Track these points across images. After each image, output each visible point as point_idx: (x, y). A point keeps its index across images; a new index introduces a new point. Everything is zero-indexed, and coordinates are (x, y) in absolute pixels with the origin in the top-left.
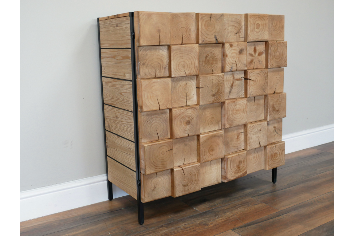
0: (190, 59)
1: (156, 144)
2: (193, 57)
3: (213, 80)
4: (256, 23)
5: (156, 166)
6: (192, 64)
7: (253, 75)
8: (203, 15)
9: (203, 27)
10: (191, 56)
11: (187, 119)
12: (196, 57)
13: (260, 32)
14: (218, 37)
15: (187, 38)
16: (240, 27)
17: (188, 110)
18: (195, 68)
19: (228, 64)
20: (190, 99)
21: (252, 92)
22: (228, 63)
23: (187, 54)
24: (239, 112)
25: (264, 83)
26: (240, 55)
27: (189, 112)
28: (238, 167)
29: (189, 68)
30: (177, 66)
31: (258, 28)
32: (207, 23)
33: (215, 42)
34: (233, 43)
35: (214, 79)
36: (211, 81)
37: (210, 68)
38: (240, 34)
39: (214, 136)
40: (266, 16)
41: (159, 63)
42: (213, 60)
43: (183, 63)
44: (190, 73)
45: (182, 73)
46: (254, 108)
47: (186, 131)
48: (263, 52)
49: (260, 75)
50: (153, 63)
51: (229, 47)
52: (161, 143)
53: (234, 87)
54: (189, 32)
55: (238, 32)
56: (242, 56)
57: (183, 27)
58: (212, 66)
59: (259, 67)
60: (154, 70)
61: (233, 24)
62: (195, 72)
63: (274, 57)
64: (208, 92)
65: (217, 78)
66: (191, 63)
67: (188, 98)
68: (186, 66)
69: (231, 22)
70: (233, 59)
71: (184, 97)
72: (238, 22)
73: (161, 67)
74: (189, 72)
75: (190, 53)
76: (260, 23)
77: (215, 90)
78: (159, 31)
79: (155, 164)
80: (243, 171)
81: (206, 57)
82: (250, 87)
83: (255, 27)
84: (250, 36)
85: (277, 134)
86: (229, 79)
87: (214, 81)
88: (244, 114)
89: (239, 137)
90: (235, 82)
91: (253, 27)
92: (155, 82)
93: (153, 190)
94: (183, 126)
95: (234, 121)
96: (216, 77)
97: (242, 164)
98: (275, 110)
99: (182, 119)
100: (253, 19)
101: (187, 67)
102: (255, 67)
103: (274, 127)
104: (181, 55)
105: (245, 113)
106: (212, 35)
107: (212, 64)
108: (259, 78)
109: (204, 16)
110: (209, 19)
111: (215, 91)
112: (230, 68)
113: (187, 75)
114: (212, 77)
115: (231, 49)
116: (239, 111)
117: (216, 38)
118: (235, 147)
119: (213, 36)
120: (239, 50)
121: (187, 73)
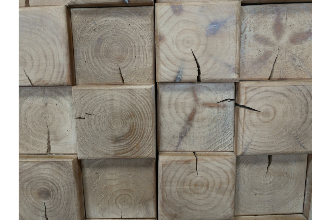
3: (112, 100)
6: (45, 56)
7: (259, 96)
17: (41, 166)
18: (56, 69)
19: (168, 62)
20: (57, 140)
21: (253, 143)
24: (204, 189)
25: (302, 120)
26: (211, 40)
27: (46, 171)
29: (39, 66)
34: (183, 4)
35: (115, 98)
36: (108, 103)
37: (115, 70)
44: (41, 79)
46: (268, 182)
49: (286, 99)
51: (170, 12)
53: (196, 124)
56: (219, 40)
59: (289, 76)
62: (57, 78)
64: (97, 129)
65: (126, 96)
67: (51, 137)
68: (29, 61)
74: (40, 75)
77: (120, 126)
82: (246, 129)
86: (180, 101)
87: (116, 104)
88: (220, 196)
90: (200, 109)
96: (123, 95)
99: (27, 183)
101: (33, 63)
102: (275, 75)
105: (224, 194)
111: (119, 129)
112: (176, 74)
113: (33, 83)
114: (110, 92)
115: (176, 19)
116: (202, 185)
121: (33, 79)
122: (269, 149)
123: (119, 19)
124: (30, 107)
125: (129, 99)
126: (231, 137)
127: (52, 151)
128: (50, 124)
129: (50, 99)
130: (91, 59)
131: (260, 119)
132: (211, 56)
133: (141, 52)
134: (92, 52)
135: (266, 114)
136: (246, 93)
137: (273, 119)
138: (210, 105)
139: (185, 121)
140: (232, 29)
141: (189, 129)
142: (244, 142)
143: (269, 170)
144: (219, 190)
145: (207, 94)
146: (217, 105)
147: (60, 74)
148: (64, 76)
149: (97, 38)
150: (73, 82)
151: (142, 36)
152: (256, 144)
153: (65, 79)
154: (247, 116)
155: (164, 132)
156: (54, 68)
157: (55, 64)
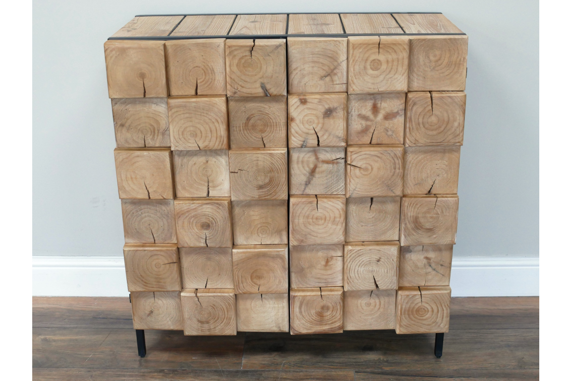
0: (207, 123)
1: (145, 250)
2: (214, 120)
3: (258, 160)
4: (372, 58)
5: (145, 283)
6: (211, 131)
7: (360, 157)
8: (233, 48)
9: (235, 69)
10: (210, 117)
11: (204, 220)
12: (219, 120)
13: (382, 77)
14: (268, 87)
15: (206, 85)
16: (335, 64)
17: (205, 206)
18: (218, 139)
19: (297, 135)
20: (214, 187)
21: (356, 189)
22: (297, 133)
23: (199, 114)
24: (323, 221)
25: (392, 174)
26: (326, 120)
27: (208, 210)
28: (320, 315)
29: (206, 137)
30: (180, 133)
31: (375, 69)
32: (243, 61)
33: (262, 94)
34: (307, 97)
35: (260, 159)
36: (255, 162)
37: (259, 138)
38: (336, 78)
39: (264, 255)
40: (400, 44)
41: (152, 125)
42: (266, 125)
43: (192, 129)
44: (207, 146)
45: (190, 145)
46: (371, 217)
47: (201, 238)
48: (397, 113)
49: (379, 159)
50: (139, 125)
51: (299, 103)
52: (153, 250)
53: (317, 175)
54: (210, 75)
55: (330, 74)
56: (332, 121)
57: (197, 67)
58: (262, 134)
59: (383, 142)
60: (141, 136)
61: (315, 59)
62: (219, 145)
63: (421, 126)
64: (246, 180)
65: (267, 158)
66: (209, 130)
67: (210, 184)
68: (199, 134)
69: (311, 56)
70: (307, 126)
71: (203, 183)
72: (330, 55)
73: (156, 132)
74: (206, 143)
75: (206, 113)
76: (381, 57)
77: (263, 178)
78: (142, 76)
79: (144, 280)
80: (332, 323)
81: (248, 119)
82: (351, 180)
83: (369, 67)
84: (354, 84)
85: (434, 272)
86: (306, 159)
87: (260, 163)
88: (334, 227)
89: (330, 263)
90: (320, 165)
91: (362, 67)
92: (138, 156)
93: (149, 315)
94: (196, 230)
95: (309, 236)
96: (265, 157)
97: (329, 313)
98: (422, 228)
99: (193, 219)
100: (361, 50)
101: (202, 135)
102: (374, 142)
103: (427, 258)
104: (187, 115)
105: (337, 225)
106: (255, 82)
107: (262, 131)
108: (376, 166)
109: (236, 50)
110: (248, 53)
111: (262, 180)
112: (302, 143)
113: (201, 148)
114: (257, 155)
115: (302, 107)
116: (322, 219)
117: (263, 87)
118: (319, 278)
119: (258, 85)
120: (323, 110)
121: (202, 146)
122: (368, 193)
123: (262, 105)
124: (195, 164)
125: (270, 159)
126: (343, 184)
127: (210, 195)
128: (209, 176)
129: (210, 158)
130: (242, 132)
131: (361, 173)
132: (326, 131)
133: (278, 126)
134: (243, 127)
135: (366, 169)
136: (351, 156)
137: (371, 173)
138: (327, 162)
139: (309, 173)
140: (341, 114)
141: (312, 179)
142: (351, 189)
143: (372, 208)
144: (334, 222)
145: (325, 155)
146: (332, 162)
147: (221, 143)
148: (224, 144)
149: (247, 117)
150: (229, 148)
151: (278, 116)
152: (359, 190)
153: (225, 145)
154: (352, 171)
155: (294, 180)
156: (217, 139)
157: (218, 136)
